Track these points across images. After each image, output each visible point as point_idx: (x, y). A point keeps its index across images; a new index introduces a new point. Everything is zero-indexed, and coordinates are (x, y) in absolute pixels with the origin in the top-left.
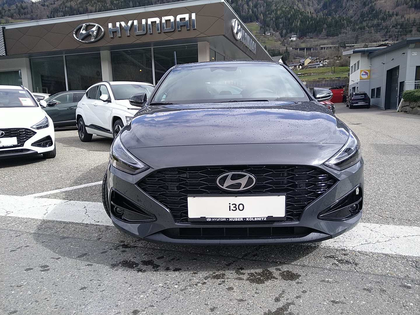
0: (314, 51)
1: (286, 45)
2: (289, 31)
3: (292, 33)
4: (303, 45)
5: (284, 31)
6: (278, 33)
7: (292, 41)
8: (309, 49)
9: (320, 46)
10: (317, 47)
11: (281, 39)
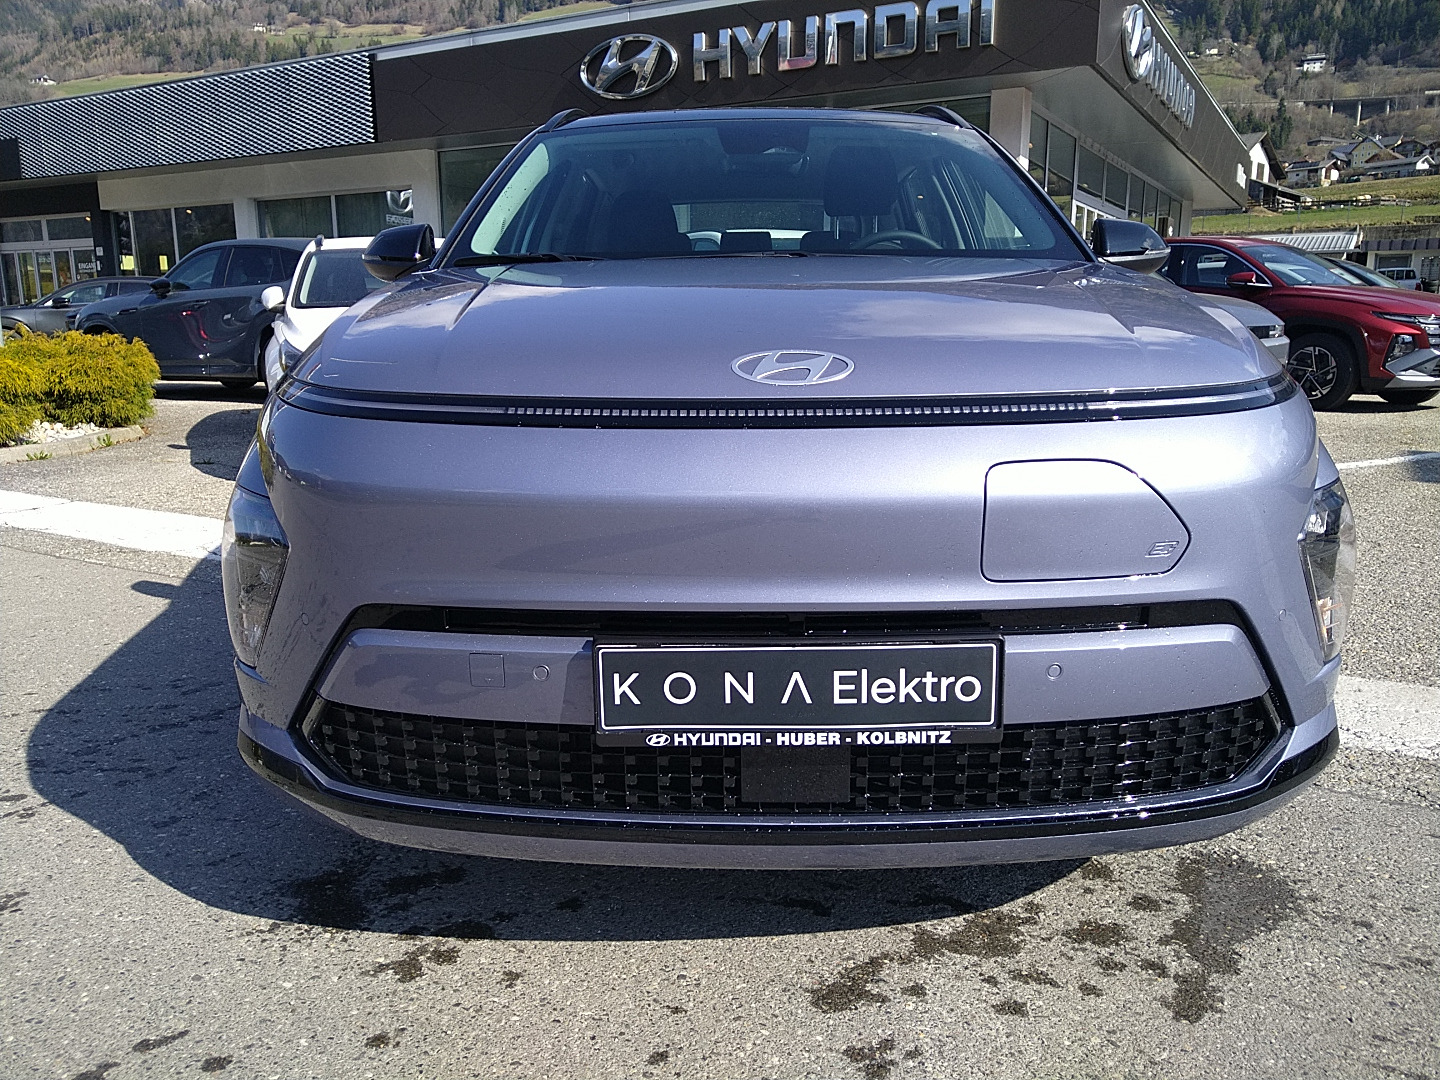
0: (1397, 113)
1: (1281, 91)
2: (1295, 37)
3: (1310, 47)
4: (1350, 91)
5: (1277, 40)
6: (1250, 46)
7: (1305, 75)
8: (1374, 106)
9: (1422, 90)
10: (1411, 96)
11: (1263, 68)
